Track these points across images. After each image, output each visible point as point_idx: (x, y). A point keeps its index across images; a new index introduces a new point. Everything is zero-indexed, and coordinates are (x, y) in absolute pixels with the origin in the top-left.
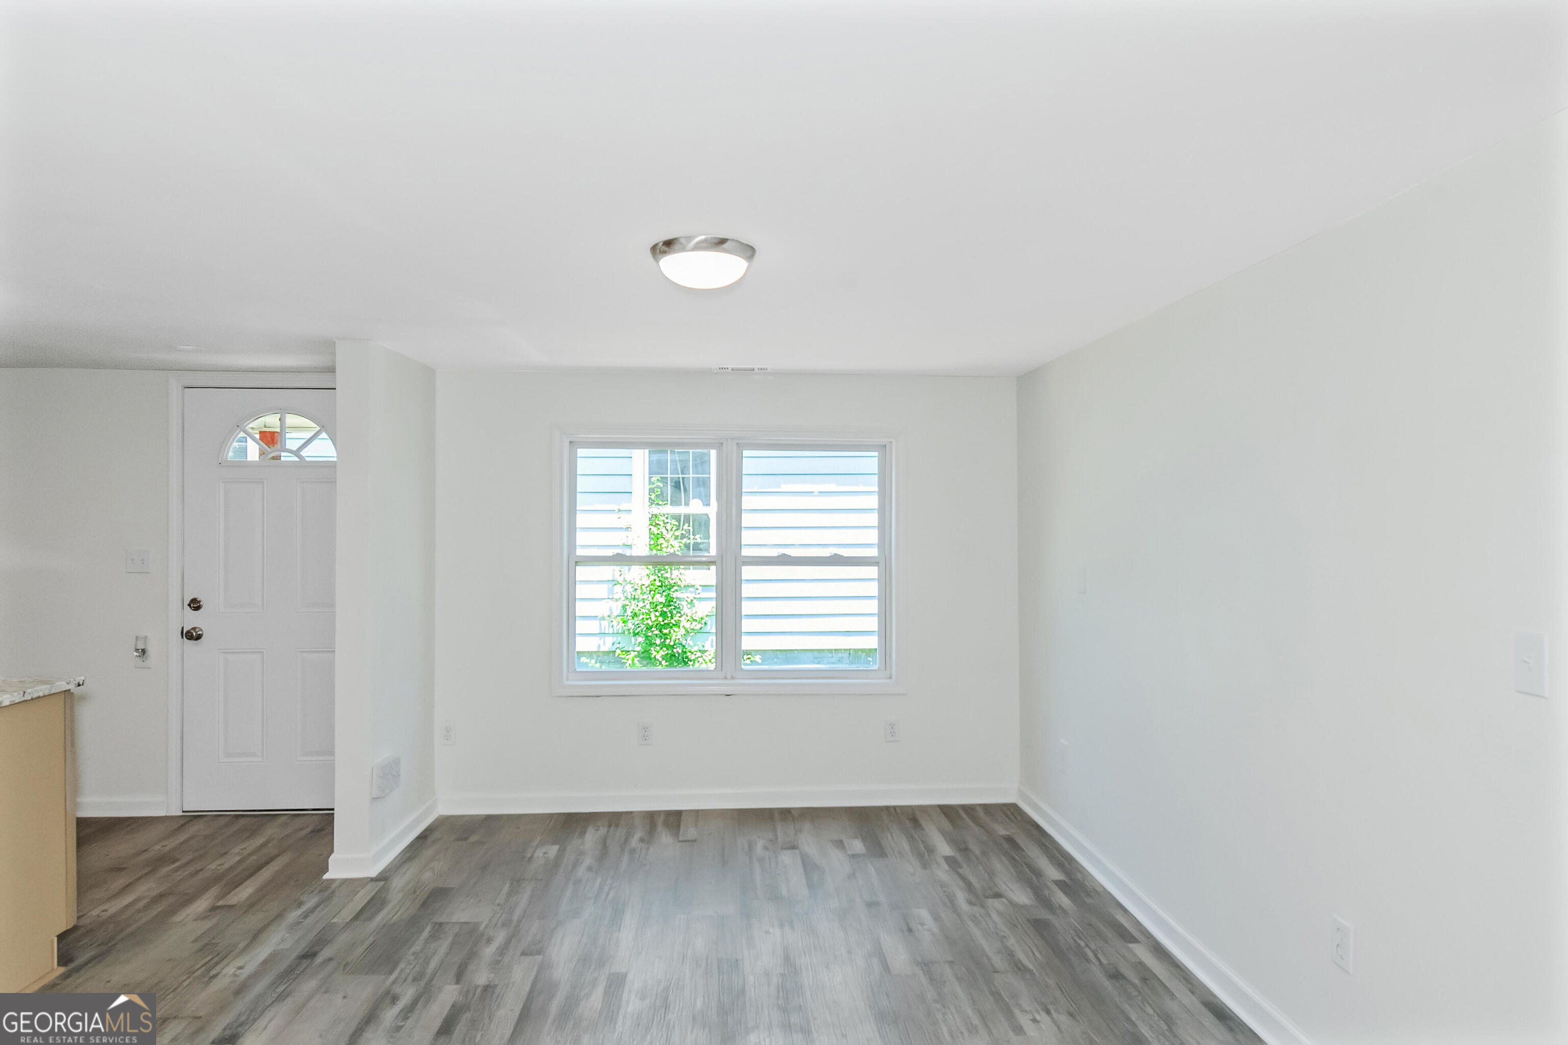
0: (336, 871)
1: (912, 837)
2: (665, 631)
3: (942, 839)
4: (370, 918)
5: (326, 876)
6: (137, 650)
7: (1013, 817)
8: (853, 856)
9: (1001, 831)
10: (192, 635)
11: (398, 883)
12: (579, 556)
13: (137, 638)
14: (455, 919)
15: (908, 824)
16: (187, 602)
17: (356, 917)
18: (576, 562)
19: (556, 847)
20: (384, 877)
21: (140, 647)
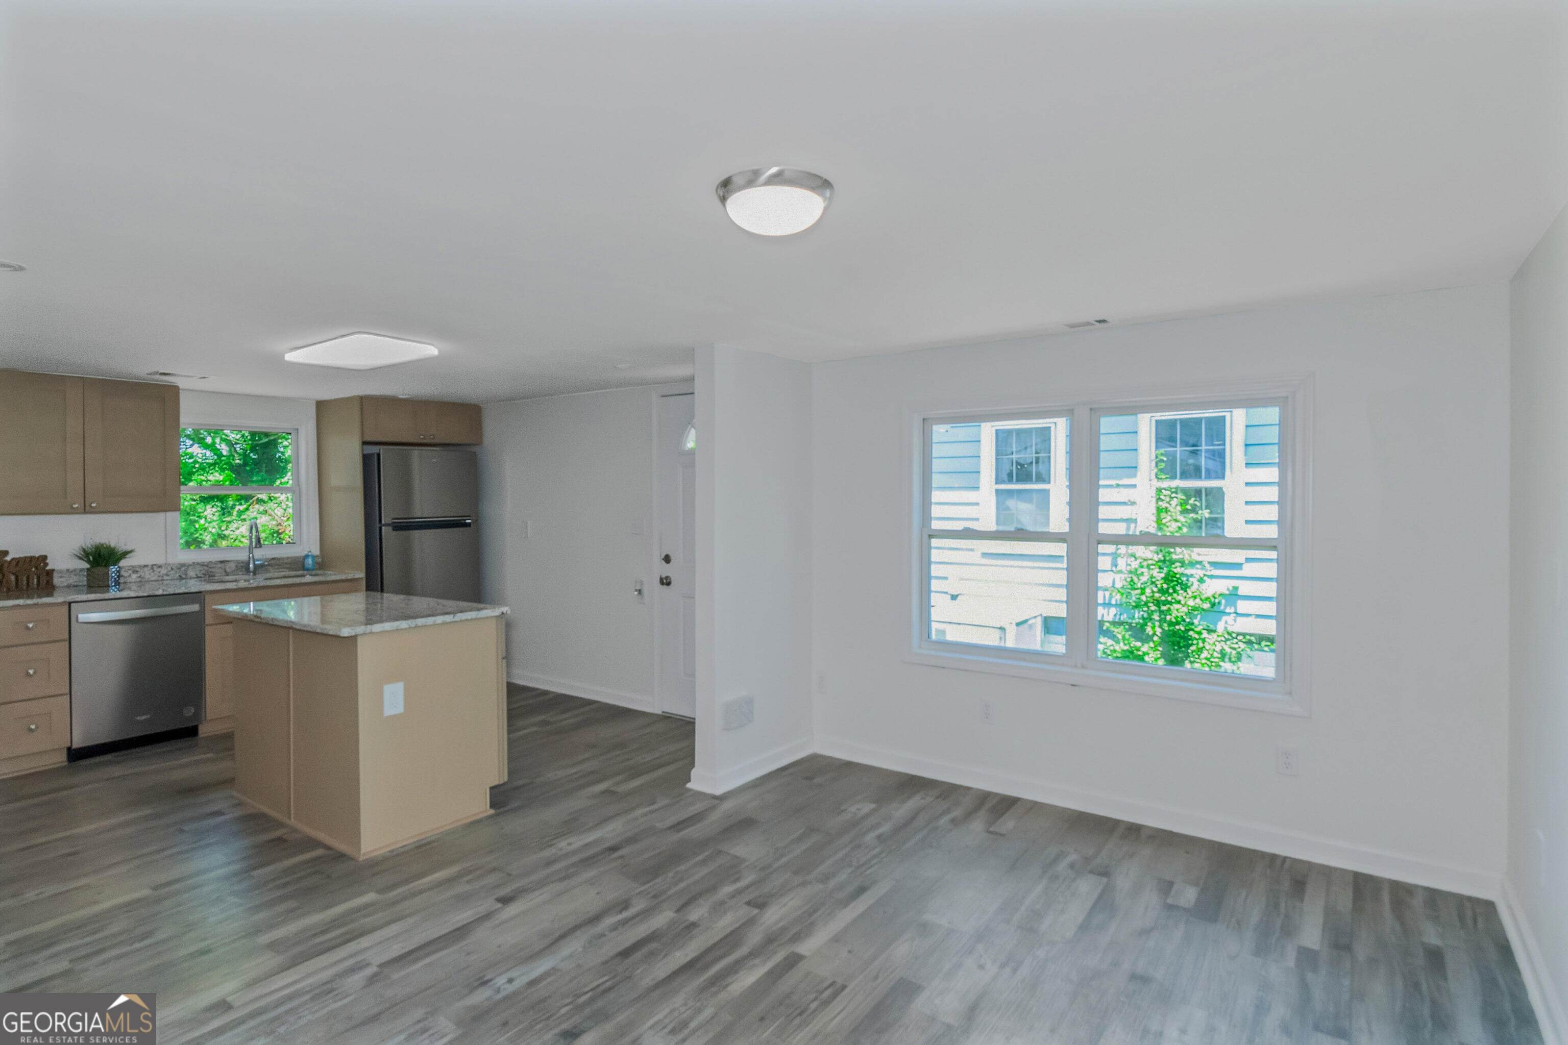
0: (695, 784)
1: (1276, 906)
2: (1164, 608)
3: (1320, 921)
4: (679, 831)
5: (689, 785)
6: (636, 590)
7: (1470, 922)
8: (1171, 907)
9: (1432, 936)
10: (666, 582)
11: (728, 805)
12: (935, 530)
13: (636, 582)
14: (732, 852)
15: (1286, 885)
16: (663, 557)
17: (670, 828)
18: (929, 536)
19: (873, 806)
20: (722, 798)
21: (638, 588)
